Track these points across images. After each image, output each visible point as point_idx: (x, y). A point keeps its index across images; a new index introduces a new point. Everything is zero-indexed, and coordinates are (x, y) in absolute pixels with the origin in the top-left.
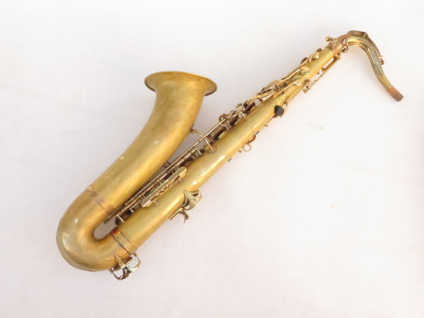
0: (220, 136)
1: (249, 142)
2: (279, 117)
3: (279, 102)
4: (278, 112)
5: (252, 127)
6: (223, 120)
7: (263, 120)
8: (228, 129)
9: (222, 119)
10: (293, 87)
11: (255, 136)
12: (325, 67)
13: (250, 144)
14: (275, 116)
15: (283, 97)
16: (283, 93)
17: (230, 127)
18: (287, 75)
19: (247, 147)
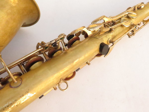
0: (33, 67)
1: (67, 79)
2: (103, 56)
3: (105, 40)
4: (103, 50)
5: (73, 62)
6: (40, 49)
7: (87, 55)
8: (45, 60)
9: (40, 47)
10: (120, 28)
11: (74, 73)
12: (146, 19)
13: (68, 82)
14: (98, 55)
15: (110, 36)
16: (111, 31)
17: (47, 58)
18: (115, 15)
19: (63, 85)
